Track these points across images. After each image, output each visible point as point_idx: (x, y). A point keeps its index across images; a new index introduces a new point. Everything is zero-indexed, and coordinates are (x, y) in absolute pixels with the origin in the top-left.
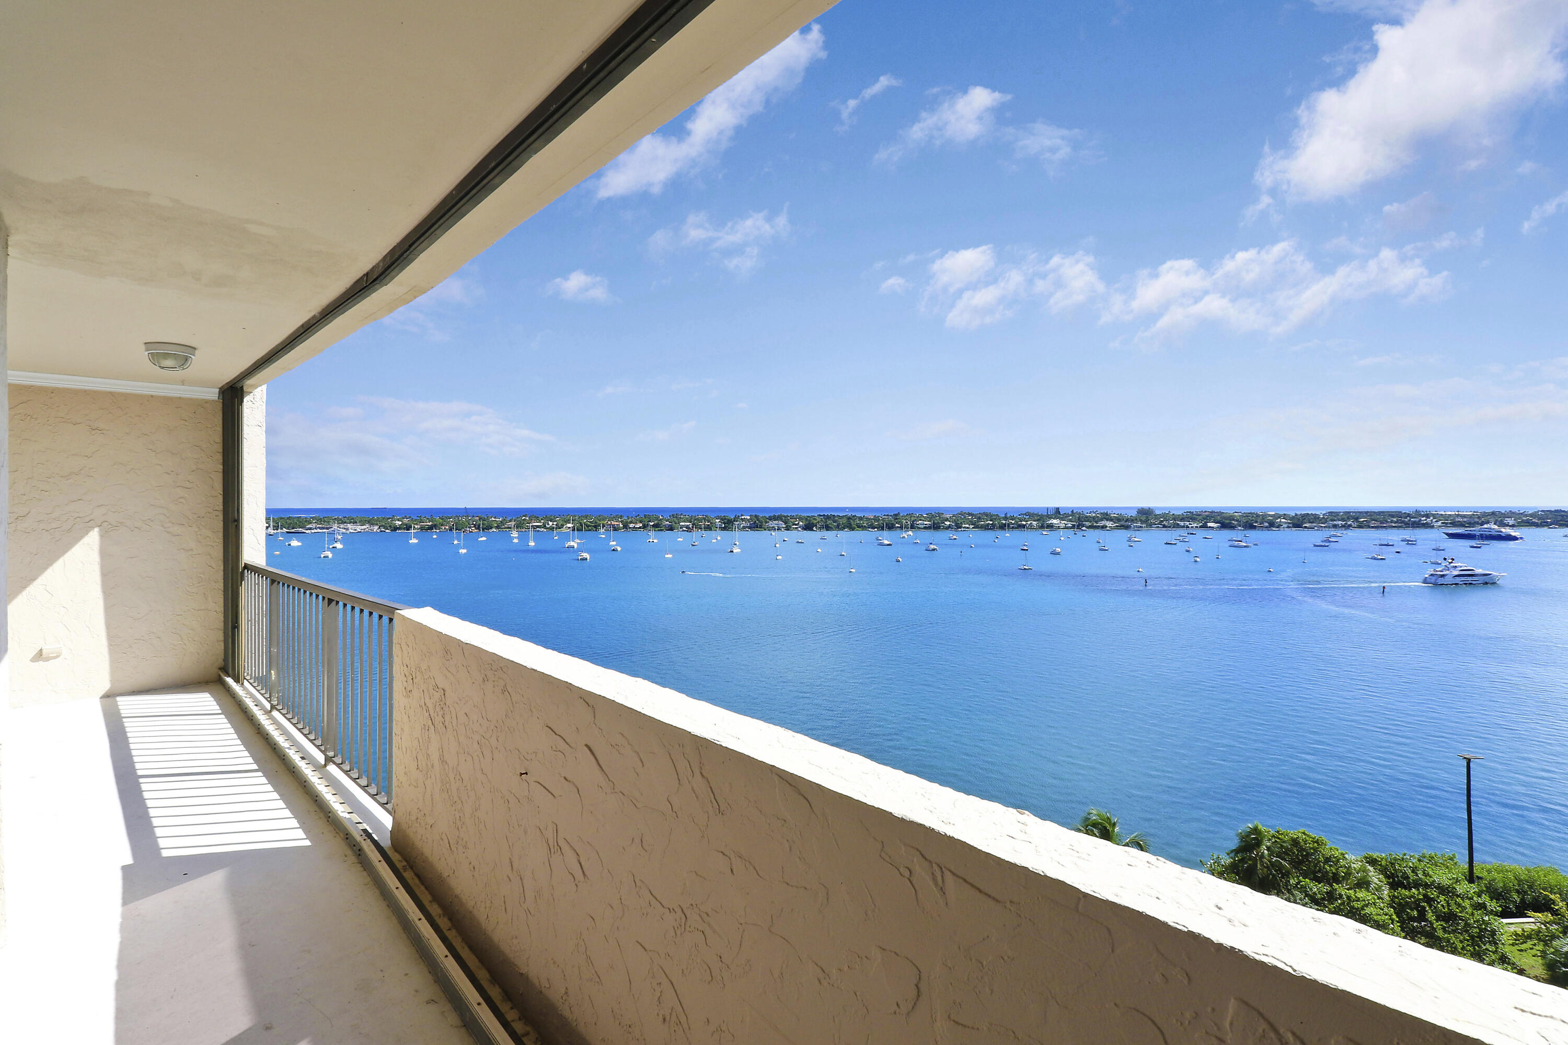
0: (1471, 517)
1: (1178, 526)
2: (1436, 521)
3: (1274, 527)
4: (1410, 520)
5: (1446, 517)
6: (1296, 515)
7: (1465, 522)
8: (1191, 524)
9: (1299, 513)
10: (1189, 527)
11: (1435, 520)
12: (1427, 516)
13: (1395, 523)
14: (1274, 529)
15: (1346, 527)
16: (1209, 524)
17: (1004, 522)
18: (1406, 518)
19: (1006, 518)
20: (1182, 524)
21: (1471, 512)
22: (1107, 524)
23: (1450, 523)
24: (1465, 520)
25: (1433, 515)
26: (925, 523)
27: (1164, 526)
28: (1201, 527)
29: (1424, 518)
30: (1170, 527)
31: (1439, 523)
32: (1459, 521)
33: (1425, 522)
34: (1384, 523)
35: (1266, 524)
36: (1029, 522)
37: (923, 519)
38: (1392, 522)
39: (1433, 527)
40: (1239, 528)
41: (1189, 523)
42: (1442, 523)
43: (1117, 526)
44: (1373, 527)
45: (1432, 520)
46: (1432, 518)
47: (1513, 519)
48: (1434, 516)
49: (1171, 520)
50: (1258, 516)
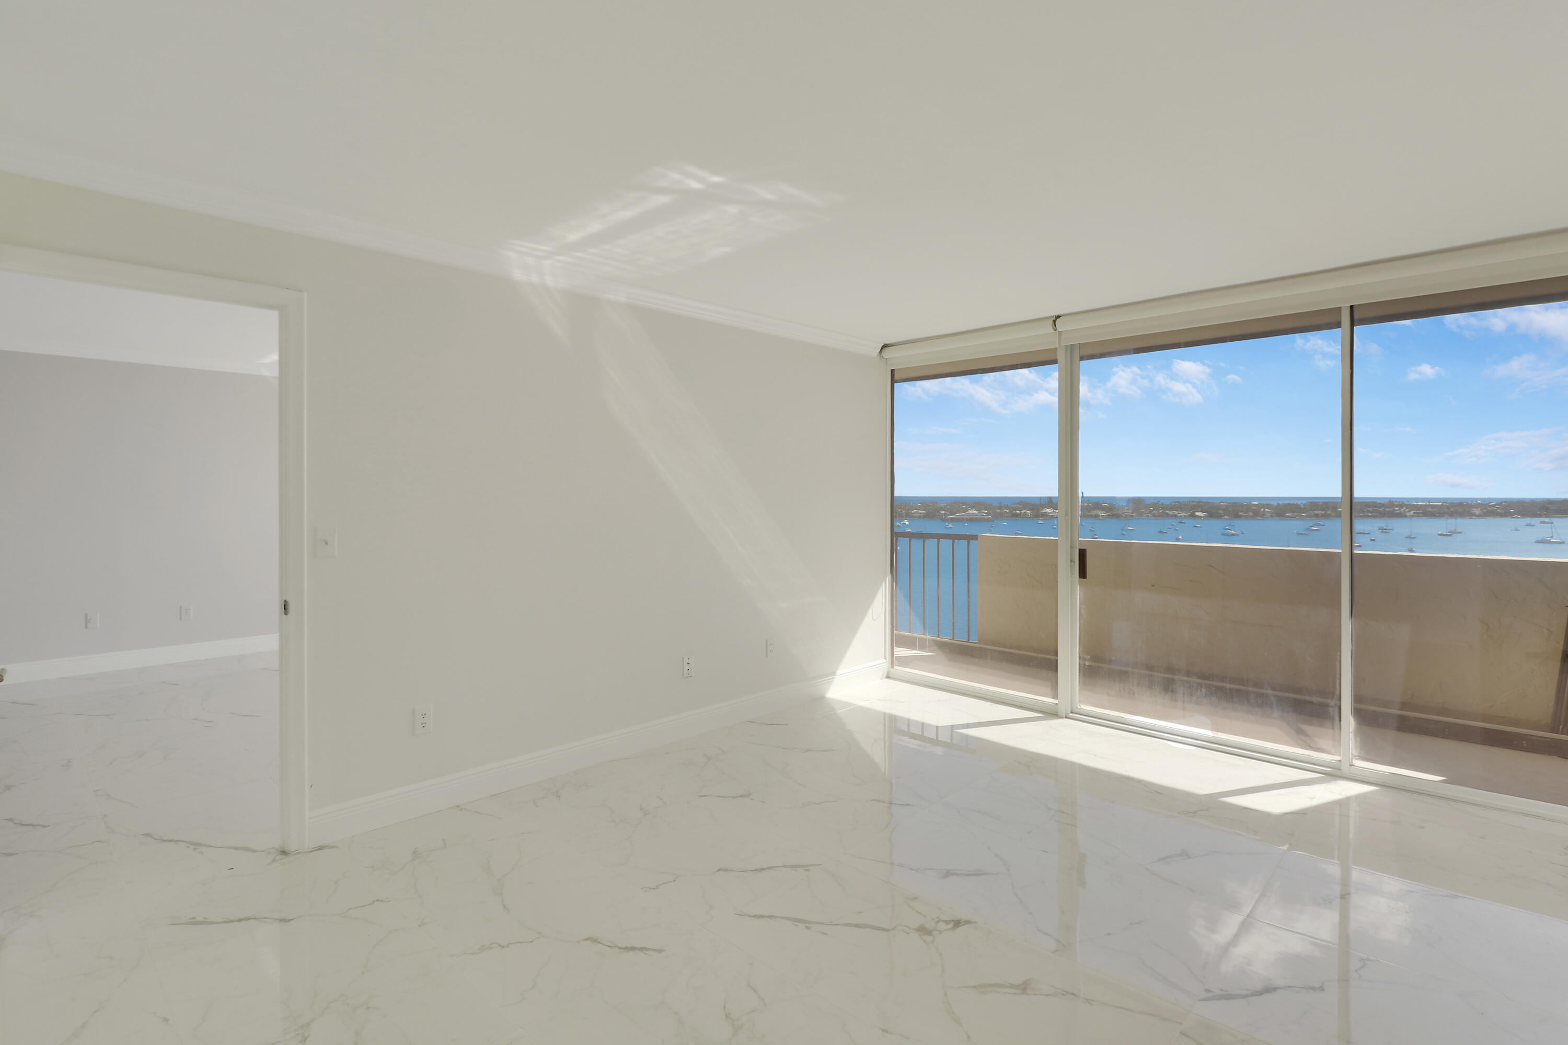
1: (1168, 515)
4: (1385, 510)
6: (1278, 504)
9: (1281, 503)
11: (1407, 510)
13: (1371, 513)
14: (1258, 518)
15: (1326, 516)
18: (1381, 508)
19: (1000, 508)
21: (1440, 502)
22: (1099, 513)
23: (1422, 513)
24: (1435, 510)
26: (920, 512)
27: (1154, 516)
28: (1189, 516)
31: (1412, 513)
32: (1430, 511)
33: (1398, 511)
35: (1251, 514)
36: (1023, 511)
38: (1368, 511)
39: (1406, 516)
42: (1414, 513)
47: (1479, 509)
48: (1407, 506)
50: (1243, 506)
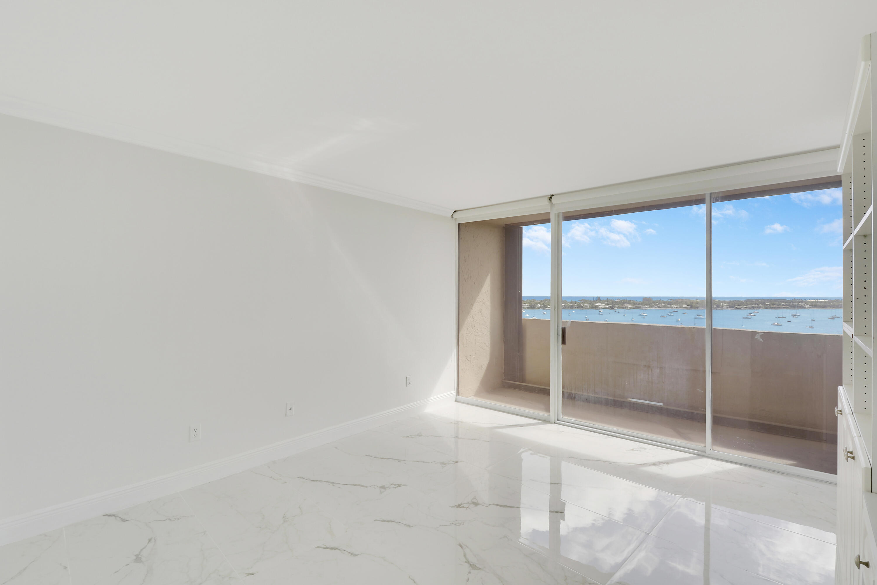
0: (825, 302)
2: (807, 305)
3: (719, 308)
5: (812, 303)
7: (822, 305)
8: (674, 306)
10: (673, 308)
12: (802, 302)
16: (684, 306)
17: (571, 305)
20: (669, 306)
25: (805, 302)
29: (800, 303)
30: (662, 308)
34: (779, 306)
37: (525, 303)
40: (701, 308)
41: (672, 305)
43: (633, 307)
44: (773, 308)
45: (804, 304)
46: (804, 303)
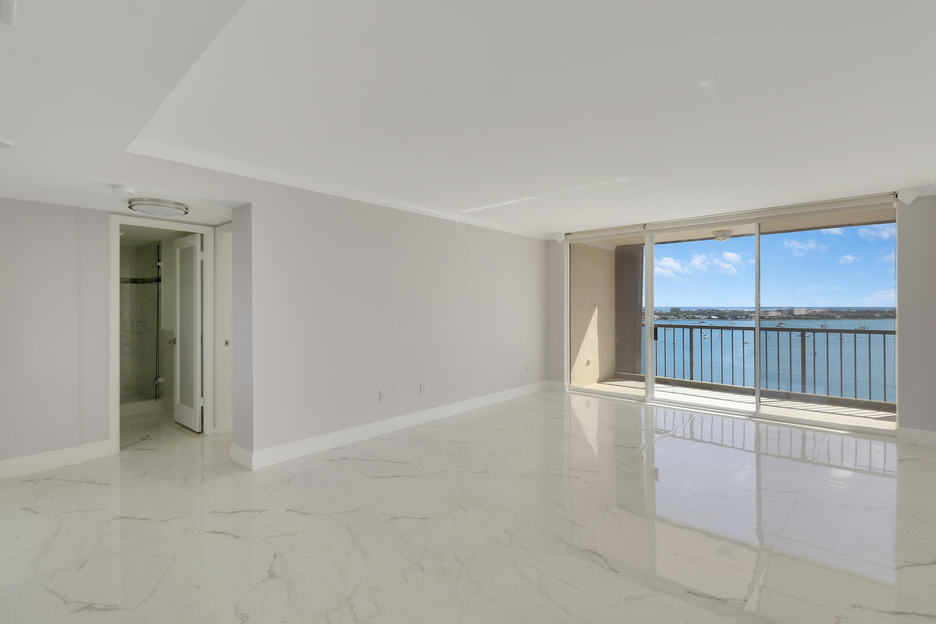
1: (696, 318)
11: (837, 315)
13: (815, 316)
14: (749, 320)
15: (788, 318)
21: (856, 310)
23: (845, 316)
24: (853, 314)
27: (687, 318)
28: (707, 318)
31: (839, 316)
32: (850, 315)
33: (831, 315)
35: (744, 317)
39: (836, 318)
42: (841, 316)
47: (879, 314)
48: (836, 312)
49: (691, 315)
50: (739, 312)
